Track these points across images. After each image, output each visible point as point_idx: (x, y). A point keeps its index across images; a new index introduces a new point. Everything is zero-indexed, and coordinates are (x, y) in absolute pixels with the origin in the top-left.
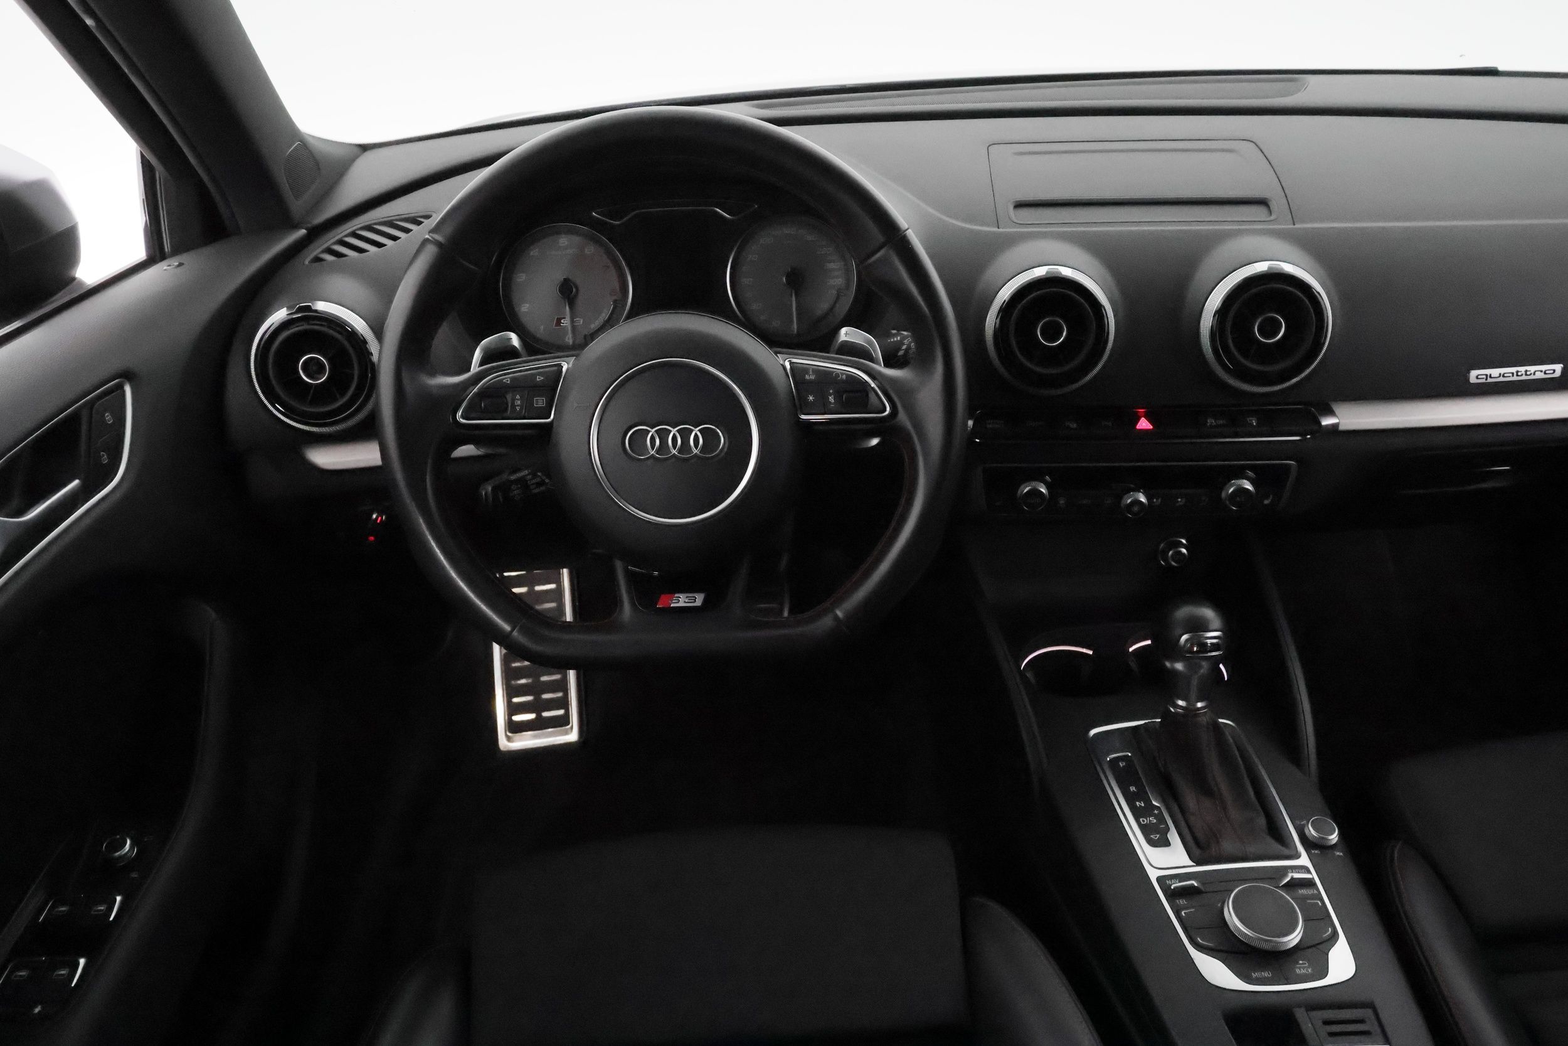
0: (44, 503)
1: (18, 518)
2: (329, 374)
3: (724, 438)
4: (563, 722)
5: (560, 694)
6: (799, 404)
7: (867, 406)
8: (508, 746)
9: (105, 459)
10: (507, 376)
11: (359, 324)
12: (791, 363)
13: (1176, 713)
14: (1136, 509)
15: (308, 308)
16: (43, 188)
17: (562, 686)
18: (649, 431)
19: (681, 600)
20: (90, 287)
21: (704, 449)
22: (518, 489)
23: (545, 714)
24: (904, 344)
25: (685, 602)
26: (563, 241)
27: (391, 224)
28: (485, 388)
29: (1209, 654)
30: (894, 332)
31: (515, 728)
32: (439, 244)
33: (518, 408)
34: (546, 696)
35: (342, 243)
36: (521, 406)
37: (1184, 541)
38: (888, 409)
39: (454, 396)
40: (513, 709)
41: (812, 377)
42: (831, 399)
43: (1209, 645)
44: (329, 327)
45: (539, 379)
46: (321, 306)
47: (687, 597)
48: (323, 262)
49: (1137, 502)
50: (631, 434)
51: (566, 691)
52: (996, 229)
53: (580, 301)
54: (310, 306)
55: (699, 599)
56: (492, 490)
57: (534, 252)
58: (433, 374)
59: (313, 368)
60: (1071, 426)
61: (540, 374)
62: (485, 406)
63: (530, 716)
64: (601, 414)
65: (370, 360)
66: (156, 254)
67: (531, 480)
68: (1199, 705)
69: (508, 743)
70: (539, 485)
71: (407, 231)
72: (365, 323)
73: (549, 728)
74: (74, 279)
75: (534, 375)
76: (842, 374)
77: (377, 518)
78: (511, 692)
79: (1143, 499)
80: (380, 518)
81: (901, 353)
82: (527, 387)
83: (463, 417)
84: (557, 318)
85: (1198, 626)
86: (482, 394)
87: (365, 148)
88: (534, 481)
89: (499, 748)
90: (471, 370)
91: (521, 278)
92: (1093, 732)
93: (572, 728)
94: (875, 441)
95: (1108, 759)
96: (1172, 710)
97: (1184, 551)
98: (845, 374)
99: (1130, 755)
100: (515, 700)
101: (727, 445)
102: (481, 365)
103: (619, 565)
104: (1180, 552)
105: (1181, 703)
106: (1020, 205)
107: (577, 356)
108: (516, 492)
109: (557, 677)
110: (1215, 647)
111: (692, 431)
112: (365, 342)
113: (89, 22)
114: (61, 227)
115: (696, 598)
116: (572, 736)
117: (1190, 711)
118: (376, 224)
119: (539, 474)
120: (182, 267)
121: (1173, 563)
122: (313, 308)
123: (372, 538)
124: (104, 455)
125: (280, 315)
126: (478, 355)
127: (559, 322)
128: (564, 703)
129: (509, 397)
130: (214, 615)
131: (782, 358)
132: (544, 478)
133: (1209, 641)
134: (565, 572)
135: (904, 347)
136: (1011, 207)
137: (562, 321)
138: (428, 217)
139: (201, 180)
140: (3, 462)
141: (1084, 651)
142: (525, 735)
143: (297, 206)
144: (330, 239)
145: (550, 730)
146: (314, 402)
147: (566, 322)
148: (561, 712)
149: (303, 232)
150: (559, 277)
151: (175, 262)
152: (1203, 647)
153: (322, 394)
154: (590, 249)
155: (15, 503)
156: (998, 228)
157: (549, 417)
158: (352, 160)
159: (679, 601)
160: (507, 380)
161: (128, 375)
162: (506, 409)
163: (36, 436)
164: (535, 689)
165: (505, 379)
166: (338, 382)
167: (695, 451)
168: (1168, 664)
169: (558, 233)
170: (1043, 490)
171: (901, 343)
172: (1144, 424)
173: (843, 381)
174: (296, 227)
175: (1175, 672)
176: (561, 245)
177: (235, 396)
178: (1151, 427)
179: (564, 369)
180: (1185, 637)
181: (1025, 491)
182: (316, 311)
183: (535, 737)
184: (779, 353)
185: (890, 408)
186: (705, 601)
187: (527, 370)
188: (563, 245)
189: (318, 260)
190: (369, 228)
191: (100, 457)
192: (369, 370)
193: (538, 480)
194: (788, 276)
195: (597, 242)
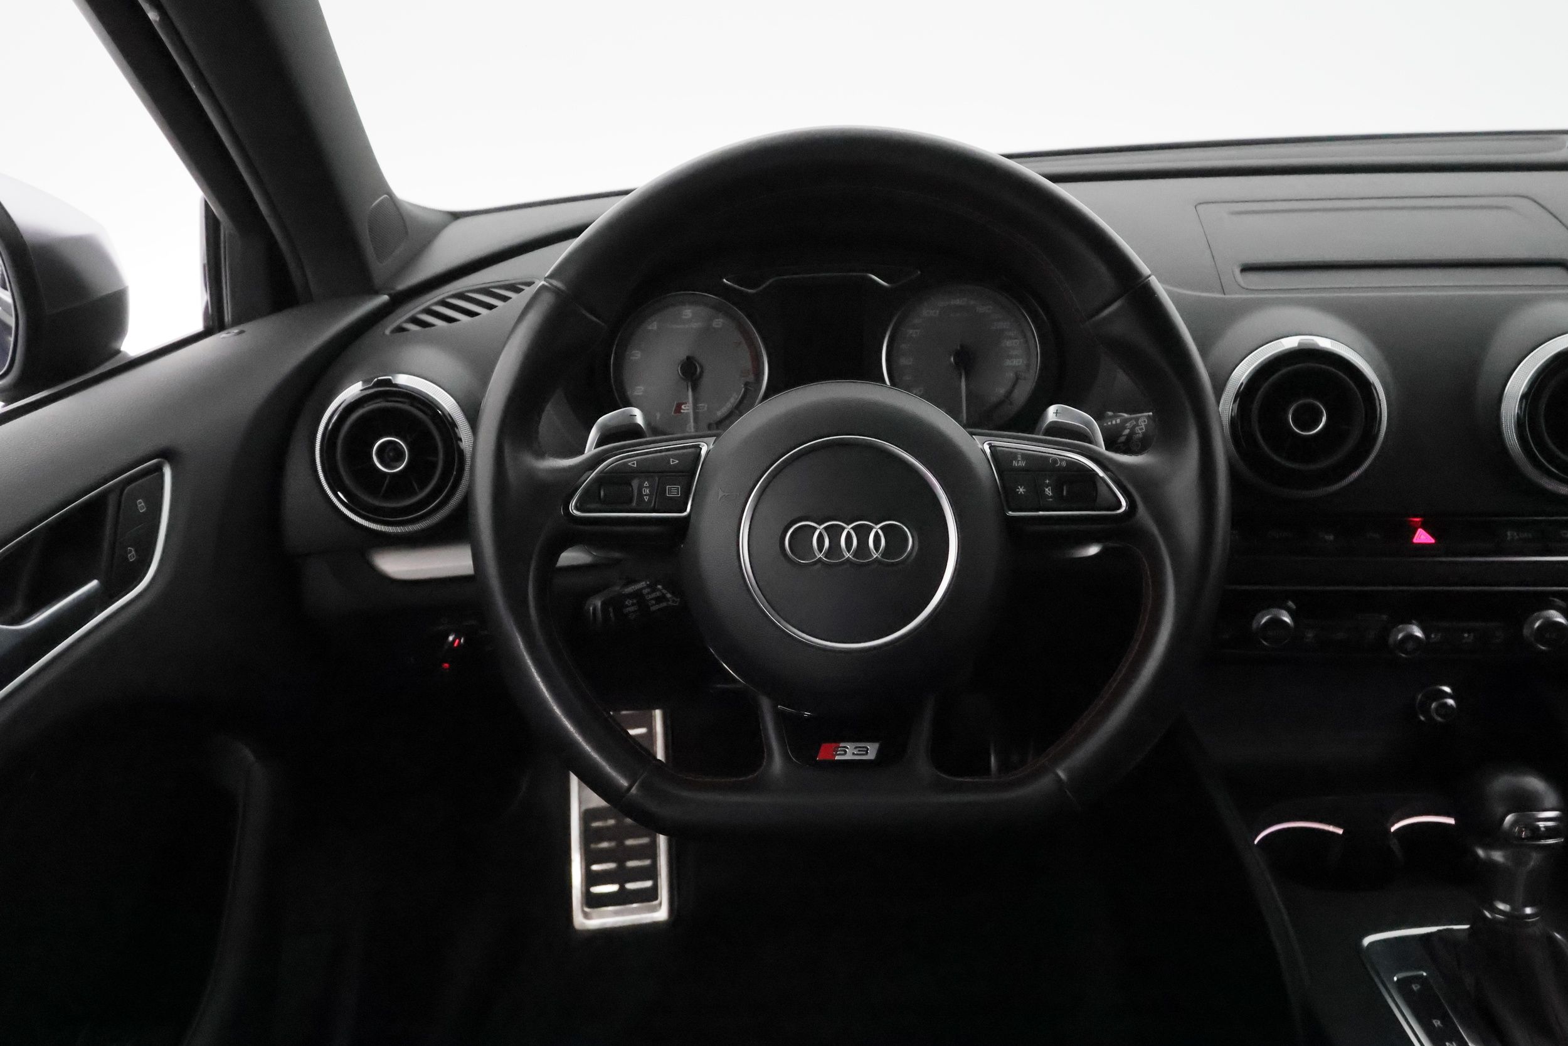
0: (51, 607)
1: (20, 625)
2: (408, 459)
3: (913, 537)
4: (649, 896)
5: (647, 862)
6: (1006, 495)
7: (1095, 500)
8: (584, 923)
9: (132, 556)
10: (632, 459)
11: (447, 402)
12: (991, 447)
13: (1494, 920)
14: (1410, 646)
15: (388, 383)
16: (89, 246)
17: (650, 851)
18: (815, 529)
19: (849, 752)
20: (132, 359)
21: (887, 553)
22: (633, 605)
23: (630, 886)
24: (1125, 428)
25: (853, 754)
26: (688, 312)
27: (487, 291)
28: (606, 473)
29: (1543, 842)
30: (1110, 413)
31: (593, 902)
32: (557, 292)
33: (646, 499)
34: (631, 864)
35: (429, 312)
36: (650, 495)
37: (1447, 689)
38: (1124, 503)
39: (566, 483)
40: (591, 879)
41: (1022, 464)
42: (1048, 491)
43: (1543, 829)
44: (412, 405)
45: (674, 462)
46: (402, 380)
47: (856, 748)
48: (405, 333)
49: (1411, 637)
50: (793, 532)
51: (654, 856)
52: (1222, 296)
53: (706, 381)
54: (390, 379)
55: (872, 751)
56: (602, 605)
57: (653, 326)
58: (541, 455)
59: (390, 454)
60: (1327, 537)
61: (675, 457)
62: (605, 495)
63: (613, 888)
64: (754, 506)
65: (459, 447)
66: (214, 324)
67: (648, 593)
68: (1528, 911)
69: (587, 920)
70: (659, 600)
71: (505, 299)
72: (454, 401)
73: (632, 903)
74: (118, 352)
75: (667, 458)
76: (1062, 460)
77: (454, 641)
78: (590, 857)
79: (1418, 633)
80: (457, 641)
81: (1123, 439)
82: (658, 472)
83: (577, 508)
84: (677, 404)
85: (1526, 803)
86: (600, 481)
87: (456, 216)
88: (654, 595)
89: (573, 927)
90: (586, 452)
91: (636, 355)
92: (1367, 941)
93: (660, 904)
94: (1093, 550)
95: (1395, 979)
96: (1488, 914)
97: (1451, 702)
98: (1064, 459)
99: (1425, 974)
100: (595, 867)
101: (916, 548)
102: (598, 445)
103: (766, 704)
104: (1446, 704)
105: (1501, 906)
106: (1247, 269)
107: (718, 436)
108: (631, 607)
109: (644, 841)
110: (1550, 833)
111: (871, 528)
112: (454, 425)
113: (153, 16)
114: (110, 290)
115: (868, 749)
116: (661, 914)
117: (1515, 918)
118: (468, 291)
119: (659, 587)
120: (244, 334)
121: (1439, 719)
122: (394, 383)
123: (446, 665)
124: (131, 551)
125: (353, 391)
126: (593, 435)
127: (678, 409)
128: (651, 873)
129: (635, 483)
130: (251, 757)
131: (979, 440)
132: (664, 591)
133: (1541, 824)
134: (658, 714)
135: (1127, 432)
136: (1237, 271)
137: (683, 407)
138: (529, 284)
139: (272, 235)
140: (4, 552)
141: (1331, 828)
142: (604, 911)
143: (380, 268)
144: (415, 308)
145: (635, 905)
146: (388, 496)
147: (687, 409)
148: (648, 884)
149: (385, 298)
150: (682, 353)
151: (236, 330)
152: (1536, 834)
153: (399, 485)
154: (719, 322)
155: (18, 607)
156: (1225, 294)
157: (685, 510)
158: (443, 226)
159: (846, 752)
160: (633, 463)
161: (167, 454)
162: (631, 500)
163: (46, 524)
164: (620, 855)
165: (630, 462)
166: (419, 470)
167: (875, 555)
168: (1481, 853)
169: (683, 303)
170: (1287, 619)
171: (1122, 426)
172: (1422, 537)
173: (1060, 469)
174: (377, 292)
175: (1491, 864)
176: (684, 317)
177: (295, 484)
178: (1433, 541)
179: (703, 452)
180: (1509, 818)
181: (1264, 621)
182: (396, 386)
183: (616, 913)
184: (974, 435)
185: (1126, 502)
186: (880, 752)
187: (656, 452)
188: (686, 317)
189: (401, 329)
190: (461, 296)
191: (127, 553)
192: (456, 460)
193: (658, 594)
194: (957, 355)
195: (728, 314)
